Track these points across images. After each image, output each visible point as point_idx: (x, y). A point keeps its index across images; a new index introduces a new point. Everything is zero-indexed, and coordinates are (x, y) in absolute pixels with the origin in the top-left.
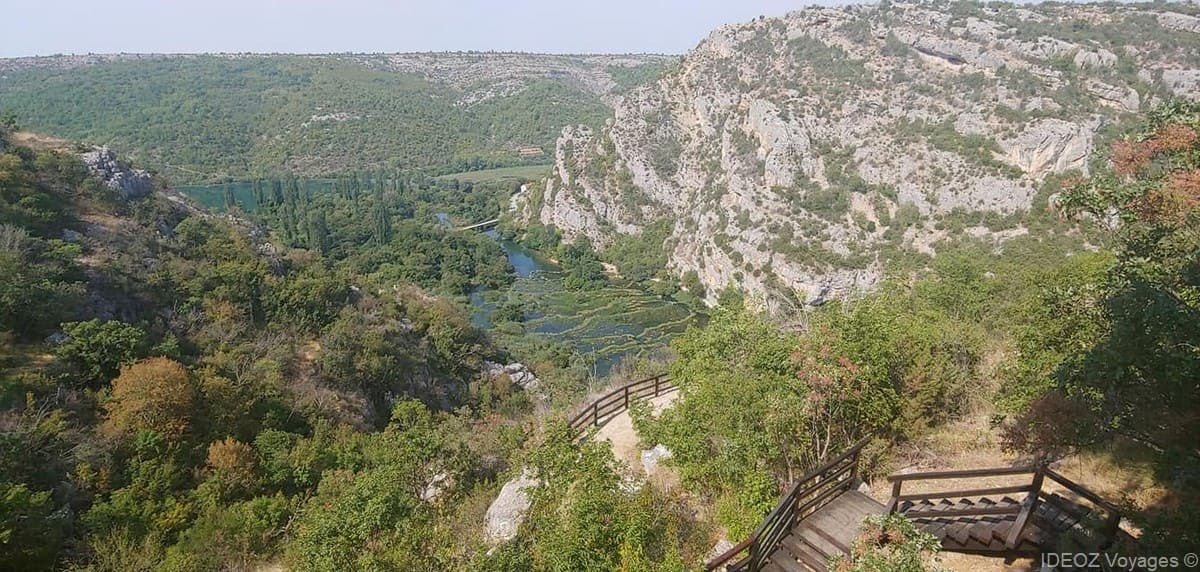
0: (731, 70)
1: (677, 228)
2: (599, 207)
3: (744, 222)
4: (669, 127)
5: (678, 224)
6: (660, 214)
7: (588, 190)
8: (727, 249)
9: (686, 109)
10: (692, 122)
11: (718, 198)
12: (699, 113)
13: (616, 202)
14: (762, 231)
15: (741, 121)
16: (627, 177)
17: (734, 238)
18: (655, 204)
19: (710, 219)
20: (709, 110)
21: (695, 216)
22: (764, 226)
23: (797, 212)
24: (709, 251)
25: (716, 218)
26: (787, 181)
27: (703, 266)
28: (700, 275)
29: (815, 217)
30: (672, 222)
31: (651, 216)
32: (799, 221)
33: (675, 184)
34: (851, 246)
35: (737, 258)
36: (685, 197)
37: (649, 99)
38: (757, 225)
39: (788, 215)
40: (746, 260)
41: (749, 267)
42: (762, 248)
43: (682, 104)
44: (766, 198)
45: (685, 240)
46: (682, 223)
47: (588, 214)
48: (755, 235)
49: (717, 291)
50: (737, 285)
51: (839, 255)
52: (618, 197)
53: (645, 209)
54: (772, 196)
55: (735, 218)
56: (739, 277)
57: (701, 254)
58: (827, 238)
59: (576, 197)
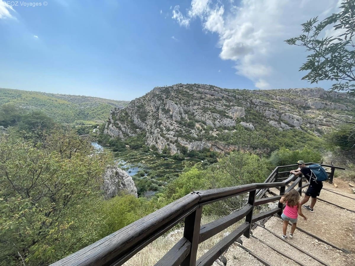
0: (160, 96)
1: (147, 134)
2: (123, 129)
3: (168, 130)
4: (144, 109)
5: (148, 133)
6: (142, 131)
7: (120, 124)
8: (164, 137)
9: (148, 105)
10: (150, 108)
11: (160, 125)
12: (152, 106)
13: (129, 128)
14: (174, 131)
15: (164, 106)
16: (132, 121)
17: (166, 134)
18: (140, 128)
19: (158, 130)
20: (154, 105)
21: (153, 130)
22: (174, 130)
23: (183, 127)
24: (159, 139)
25: (159, 130)
26: (179, 119)
27: (157, 143)
28: (156, 145)
29: (187, 128)
30: (146, 133)
31: (139, 132)
32: (183, 129)
33: (146, 124)
34: (197, 135)
35: (167, 139)
36: (149, 127)
37: (138, 102)
38: (172, 130)
39: (180, 127)
40: (170, 139)
41: (171, 142)
42: (174, 136)
43: (147, 104)
44: (174, 123)
45: (150, 137)
46: (149, 133)
47: (120, 131)
48: (172, 133)
49: (162, 149)
50: (168, 147)
51: (195, 137)
52: (129, 127)
53: (138, 130)
54: (175, 123)
55: (166, 129)
56: (168, 145)
57: (156, 140)
58: (191, 133)
59: (116, 126)
